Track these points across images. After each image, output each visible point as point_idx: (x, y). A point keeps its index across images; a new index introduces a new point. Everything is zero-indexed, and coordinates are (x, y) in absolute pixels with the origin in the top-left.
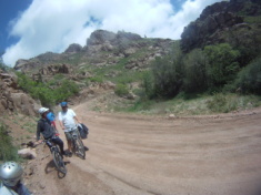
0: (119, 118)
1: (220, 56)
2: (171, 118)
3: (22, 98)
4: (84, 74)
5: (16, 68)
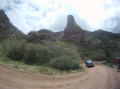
1: (43, 51)
2: (22, 72)
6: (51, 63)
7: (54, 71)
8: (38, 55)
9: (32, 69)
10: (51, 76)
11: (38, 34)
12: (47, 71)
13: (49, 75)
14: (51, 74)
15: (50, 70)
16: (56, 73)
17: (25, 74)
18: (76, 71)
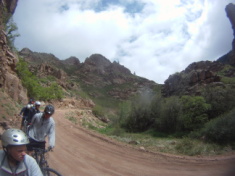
0: (93, 136)
1: (193, 107)
2: (141, 151)
3: (14, 80)
4: (73, 85)
5: (20, 53)
6: (205, 130)
7: (205, 147)
8: (181, 117)
9: (162, 146)
10: (195, 158)
11: (183, 76)
12: (191, 148)
13: (192, 155)
14: (198, 153)
15: (198, 145)
16: (208, 151)
17: (144, 154)
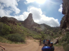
18: (20, 43)
